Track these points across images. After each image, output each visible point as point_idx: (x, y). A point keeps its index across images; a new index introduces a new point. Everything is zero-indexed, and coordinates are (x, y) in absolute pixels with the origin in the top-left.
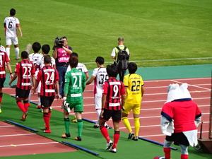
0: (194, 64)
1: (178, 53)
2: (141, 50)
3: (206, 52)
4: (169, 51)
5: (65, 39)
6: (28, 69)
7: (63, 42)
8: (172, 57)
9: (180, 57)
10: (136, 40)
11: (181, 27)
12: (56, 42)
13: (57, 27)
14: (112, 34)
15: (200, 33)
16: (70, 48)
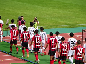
0: (75, 27)
1: (68, 23)
2: (53, 22)
3: (80, 22)
4: (65, 22)
5: (22, 17)
6: (66, 46)
7: (21, 18)
8: (66, 24)
9: (69, 24)
10: (51, 17)
11: (69, 12)
12: (19, 18)
13: (20, 12)
14: (41, 15)
15: (77, 15)
16: (24, 21)
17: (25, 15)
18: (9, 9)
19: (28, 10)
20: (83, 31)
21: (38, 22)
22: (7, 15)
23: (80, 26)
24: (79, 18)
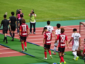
0: (73, 20)
1: (66, 15)
2: (51, 14)
3: (77, 15)
7: (20, 11)
8: (64, 17)
9: (67, 17)
10: (49, 10)
11: (67, 5)
13: (18, 5)
14: (39, 8)
15: (75, 7)
16: (23, 14)
17: (23, 8)
18: (8, 2)
19: (26, 3)
20: (81, 23)
21: (36, 15)
22: (5, 8)
23: (78, 19)
24: (77, 10)
